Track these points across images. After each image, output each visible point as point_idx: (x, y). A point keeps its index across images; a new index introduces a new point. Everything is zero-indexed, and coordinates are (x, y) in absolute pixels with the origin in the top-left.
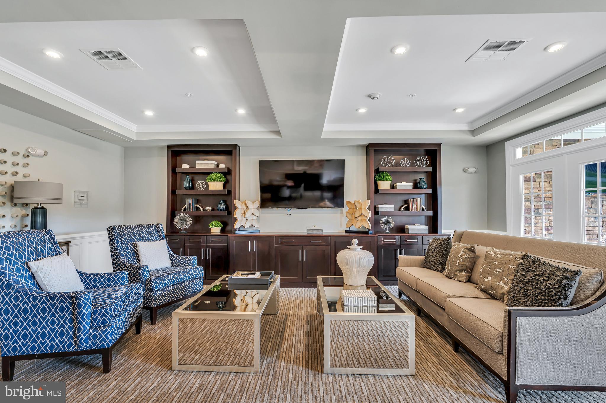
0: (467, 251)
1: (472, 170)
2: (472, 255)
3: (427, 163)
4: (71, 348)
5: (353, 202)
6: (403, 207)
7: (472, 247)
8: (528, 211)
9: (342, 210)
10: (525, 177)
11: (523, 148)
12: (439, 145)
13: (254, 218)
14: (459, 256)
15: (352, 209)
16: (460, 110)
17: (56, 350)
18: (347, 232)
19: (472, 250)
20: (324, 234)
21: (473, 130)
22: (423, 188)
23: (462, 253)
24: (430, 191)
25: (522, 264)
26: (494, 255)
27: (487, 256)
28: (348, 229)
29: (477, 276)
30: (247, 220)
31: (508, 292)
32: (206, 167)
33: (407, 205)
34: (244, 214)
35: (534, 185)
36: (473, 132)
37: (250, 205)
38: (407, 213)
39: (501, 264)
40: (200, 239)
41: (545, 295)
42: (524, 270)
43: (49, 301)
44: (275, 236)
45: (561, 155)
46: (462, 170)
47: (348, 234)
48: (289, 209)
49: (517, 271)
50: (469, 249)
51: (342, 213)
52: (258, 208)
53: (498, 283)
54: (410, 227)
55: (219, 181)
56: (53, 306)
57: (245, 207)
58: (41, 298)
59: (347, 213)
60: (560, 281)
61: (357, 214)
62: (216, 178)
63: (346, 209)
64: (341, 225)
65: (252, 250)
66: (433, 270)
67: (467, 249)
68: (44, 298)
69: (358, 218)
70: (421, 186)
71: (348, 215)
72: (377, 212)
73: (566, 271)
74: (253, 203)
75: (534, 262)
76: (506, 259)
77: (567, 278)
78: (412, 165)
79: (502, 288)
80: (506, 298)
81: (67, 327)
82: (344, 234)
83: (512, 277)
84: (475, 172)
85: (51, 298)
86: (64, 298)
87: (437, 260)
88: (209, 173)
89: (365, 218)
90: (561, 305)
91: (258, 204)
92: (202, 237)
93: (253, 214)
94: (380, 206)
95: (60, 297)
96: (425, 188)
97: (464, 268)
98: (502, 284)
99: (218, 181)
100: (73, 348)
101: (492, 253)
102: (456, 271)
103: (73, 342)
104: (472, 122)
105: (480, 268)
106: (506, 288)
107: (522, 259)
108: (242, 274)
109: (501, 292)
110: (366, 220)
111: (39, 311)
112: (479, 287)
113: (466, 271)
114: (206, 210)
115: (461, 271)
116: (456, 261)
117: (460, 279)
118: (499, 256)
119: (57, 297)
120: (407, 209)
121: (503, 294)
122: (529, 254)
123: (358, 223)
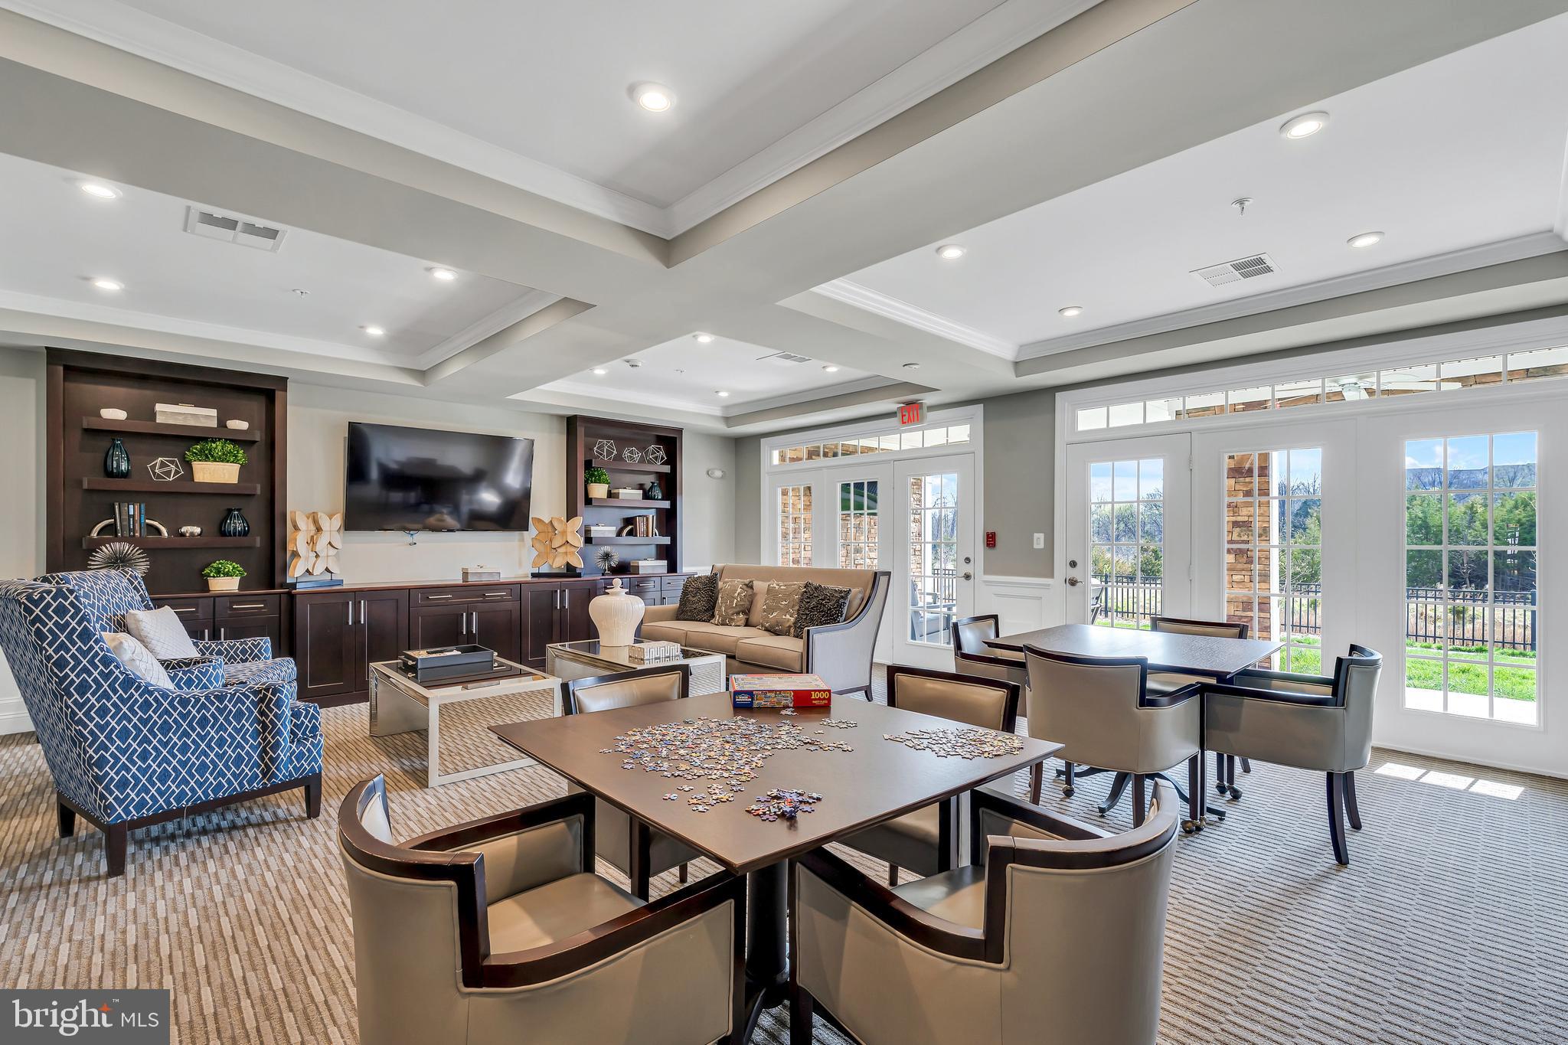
0: (745, 587)
1: (718, 474)
2: (750, 591)
3: (663, 458)
4: (255, 784)
5: (547, 521)
6: (625, 531)
7: (750, 582)
8: (785, 536)
9: (522, 535)
10: (782, 490)
11: (779, 452)
12: (680, 431)
13: (332, 552)
14: (736, 595)
15: (545, 532)
16: (723, 394)
17: (224, 793)
18: (534, 575)
19: (750, 586)
20: (501, 581)
21: (727, 418)
22: (657, 499)
23: (739, 590)
24: (666, 505)
25: (806, 592)
26: (777, 587)
27: (769, 590)
28: (536, 571)
29: (756, 617)
30: (317, 556)
31: (794, 623)
32: (192, 423)
33: (630, 527)
34: (312, 542)
35: (782, 499)
36: (728, 420)
37: (325, 523)
38: (631, 540)
39: (787, 595)
40: (196, 606)
41: (827, 617)
42: (809, 598)
43: (213, 704)
44: (409, 589)
45: (820, 468)
46: (705, 473)
47: (536, 580)
48: (411, 532)
49: (801, 601)
50: (747, 585)
51: (522, 540)
52: (338, 530)
53: (784, 617)
54: (641, 563)
55: (233, 462)
56: (220, 711)
57: (313, 528)
58: (198, 700)
59: (535, 541)
60: (837, 601)
61: (556, 543)
62: (224, 454)
63: (533, 531)
64: (520, 564)
65: (357, 621)
66: (697, 620)
67: (745, 585)
68: (203, 699)
69: (559, 550)
70: (655, 496)
71: (537, 545)
72: (588, 540)
73: (841, 592)
74: (330, 519)
75: (816, 588)
76: (790, 589)
77: (842, 597)
78: (642, 461)
79: (789, 620)
80: (792, 630)
81: (212, 755)
82: (529, 579)
83: (797, 608)
84: (722, 477)
85: (216, 697)
86: (244, 694)
87: (701, 605)
88: (198, 440)
89: (573, 549)
90: (839, 622)
91: (338, 521)
92: (200, 600)
93: (330, 543)
94: (593, 528)
95: (235, 694)
96: (660, 500)
97: (742, 609)
98: (788, 617)
99: (228, 462)
100: (258, 784)
101: (775, 585)
102: (733, 614)
103: (258, 772)
104: (727, 407)
105: (760, 605)
106: (792, 619)
107: (805, 587)
108: (428, 653)
109: (788, 625)
110: (573, 553)
111: (194, 724)
112: (762, 626)
113: (744, 612)
114: (183, 535)
115: (738, 613)
116: (732, 602)
117: (738, 624)
118: (782, 587)
119: (229, 695)
120: (631, 533)
121: (790, 627)
122: (810, 581)
123: (557, 559)
